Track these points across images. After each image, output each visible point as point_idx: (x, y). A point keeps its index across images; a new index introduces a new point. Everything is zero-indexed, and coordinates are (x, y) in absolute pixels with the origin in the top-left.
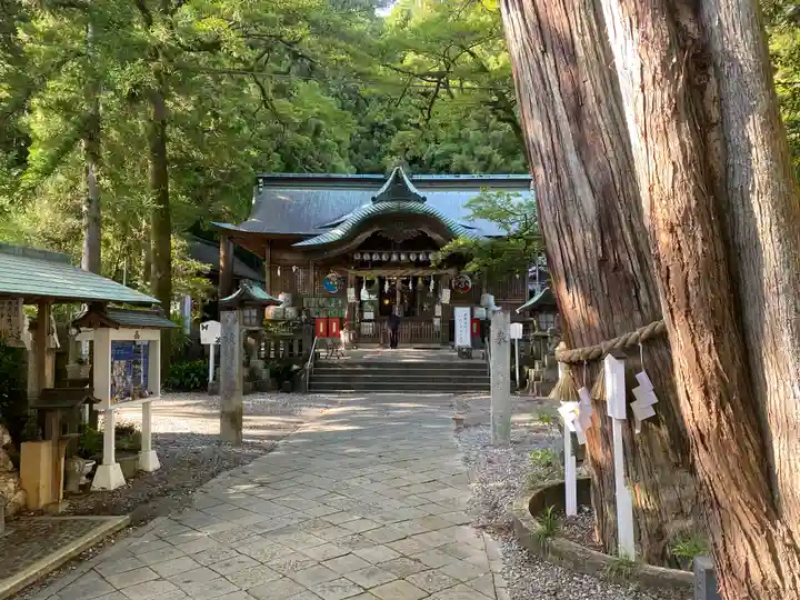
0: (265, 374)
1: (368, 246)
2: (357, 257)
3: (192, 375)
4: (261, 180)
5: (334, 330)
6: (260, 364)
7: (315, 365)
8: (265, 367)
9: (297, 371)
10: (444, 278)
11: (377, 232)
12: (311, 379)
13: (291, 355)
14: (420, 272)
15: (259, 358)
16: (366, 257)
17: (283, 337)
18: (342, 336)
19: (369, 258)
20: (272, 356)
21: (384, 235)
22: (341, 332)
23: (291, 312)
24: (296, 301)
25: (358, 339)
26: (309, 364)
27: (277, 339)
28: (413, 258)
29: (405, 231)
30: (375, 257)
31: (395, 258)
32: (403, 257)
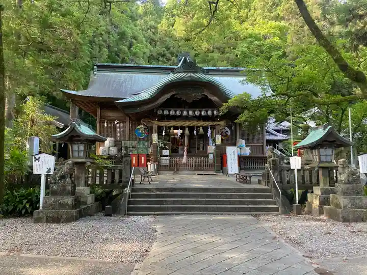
0: (90, 199)
1: (167, 104)
2: (160, 112)
3: (25, 201)
4: (95, 67)
5: (143, 162)
6: (87, 190)
7: (133, 190)
8: (91, 193)
9: (117, 195)
10: (217, 127)
11: (174, 95)
12: (129, 203)
13: (113, 182)
14: (201, 123)
15: (86, 184)
16: (166, 112)
17: (106, 168)
18: (149, 166)
19: (167, 113)
20: (97, 183)
21: (179, 97)
22: (148, 163)
23: (114, 151)
24: (117, 144)
25: (160, 169)
26: (127, 190)
27: (101, 169)
28: (197, 113)
29: (193, 94)
30: (172, 113)
31: (185, 113)
32: (191, 113)
